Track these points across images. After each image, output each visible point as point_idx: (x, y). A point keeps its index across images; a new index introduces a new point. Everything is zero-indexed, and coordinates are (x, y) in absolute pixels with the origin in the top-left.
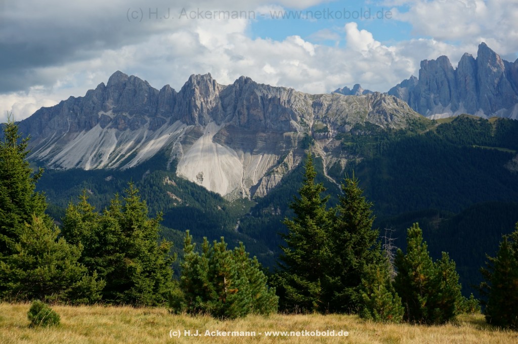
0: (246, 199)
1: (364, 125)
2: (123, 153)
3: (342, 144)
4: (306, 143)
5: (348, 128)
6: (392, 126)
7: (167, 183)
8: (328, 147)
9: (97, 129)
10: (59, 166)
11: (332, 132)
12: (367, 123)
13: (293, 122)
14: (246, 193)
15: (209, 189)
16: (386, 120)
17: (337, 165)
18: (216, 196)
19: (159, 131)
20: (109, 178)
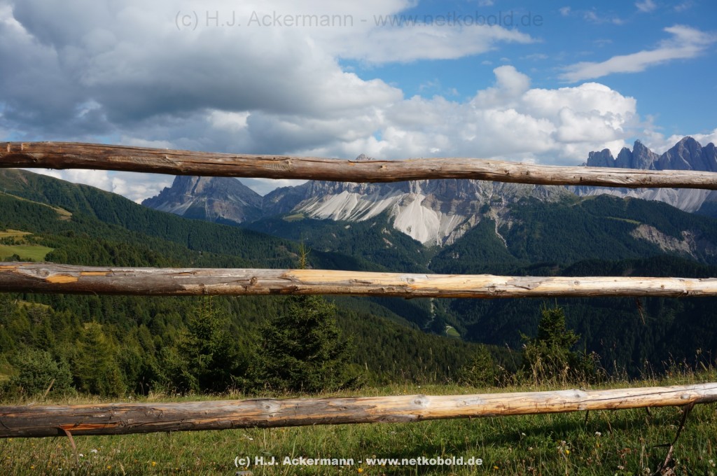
0: (439, 246)
1: (528, 198)
2: (360, 210)
3: (510, 211)
4: (485, 209)
5: (516, 200)
6: (549, 200)
7: (384, 233)
8: (501, 212)
9: (345, 193)
10: (318, 217)
11: (504, 202)
12: (531, 197)
13: (477, 194)
14: (439, 241)
15: (414, 238)
16: (545, 196)
17: (506, 226)
18: (418, 243)
19: (385, 196)
20: (348, 227)
